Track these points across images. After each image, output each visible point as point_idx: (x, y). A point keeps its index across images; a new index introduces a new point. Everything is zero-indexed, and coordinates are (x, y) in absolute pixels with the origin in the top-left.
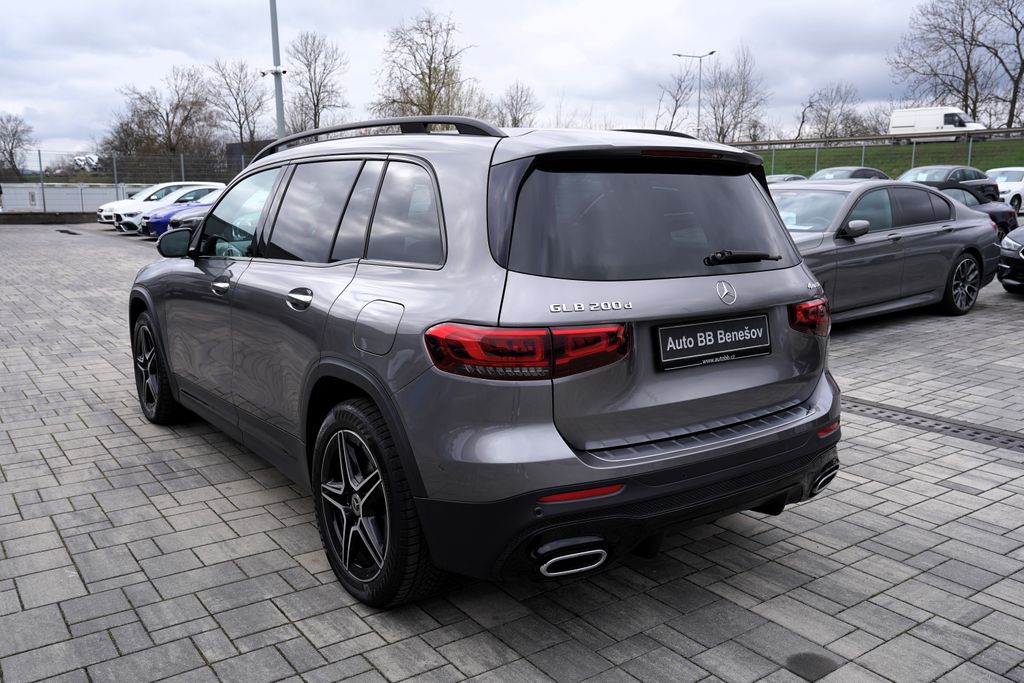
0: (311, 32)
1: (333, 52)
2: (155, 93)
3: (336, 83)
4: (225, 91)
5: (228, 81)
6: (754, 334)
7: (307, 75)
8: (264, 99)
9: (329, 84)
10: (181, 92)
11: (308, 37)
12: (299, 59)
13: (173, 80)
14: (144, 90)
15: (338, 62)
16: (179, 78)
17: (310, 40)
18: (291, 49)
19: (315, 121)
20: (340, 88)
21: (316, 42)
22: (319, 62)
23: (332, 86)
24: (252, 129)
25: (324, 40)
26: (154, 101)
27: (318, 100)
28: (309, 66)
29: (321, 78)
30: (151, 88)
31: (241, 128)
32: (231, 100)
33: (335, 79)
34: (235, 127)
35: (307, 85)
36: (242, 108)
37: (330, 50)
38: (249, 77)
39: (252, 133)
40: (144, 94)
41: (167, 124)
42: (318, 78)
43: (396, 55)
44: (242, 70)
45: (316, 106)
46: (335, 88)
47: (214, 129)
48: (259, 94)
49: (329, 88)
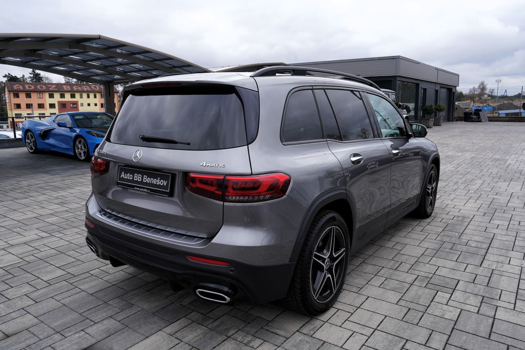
6: (162, 183)
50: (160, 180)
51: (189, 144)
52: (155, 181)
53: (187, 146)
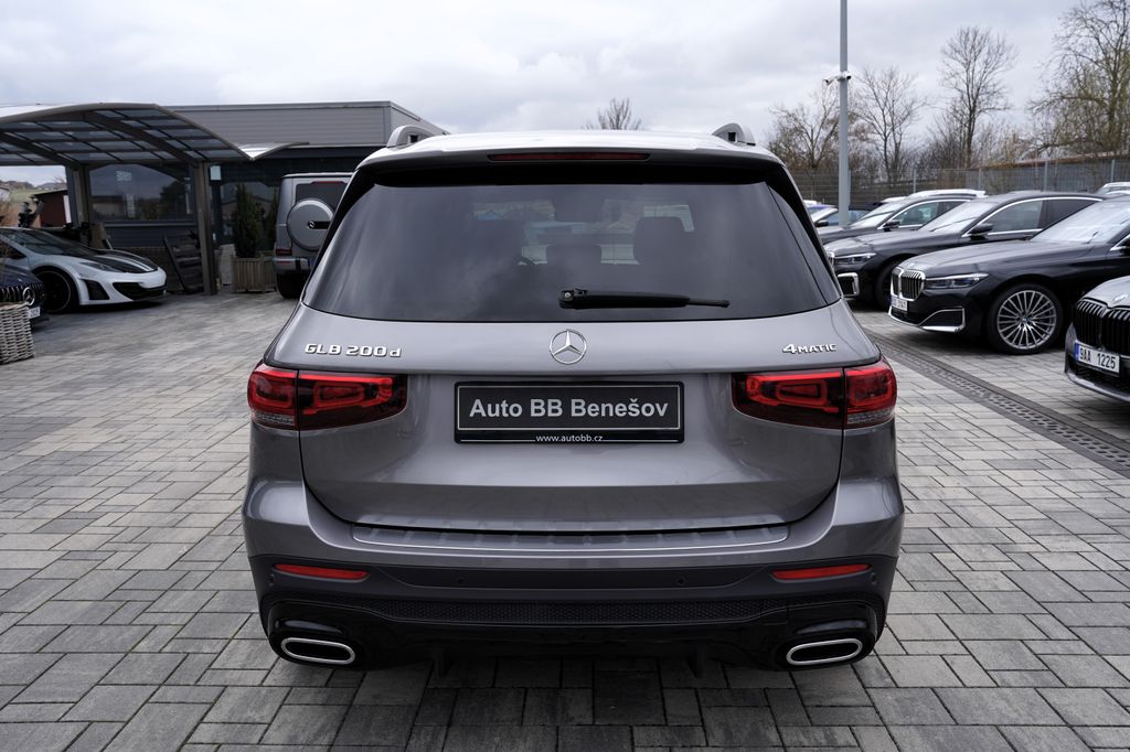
0: (973, 26)
1: (999, 47)
2: (802, 109)
3: (999, 83)
4: (871, 102)
5: (876, 90)
6: (648, 410)
7: (964, 76)
8: (914, 107)
9: (991, 83)
10: (827, 108)
11: (968, 34)
12: (955, 59)
13: (820, 95)
14: (791, 107)
15: (1004, 57)
16: (828, 92)
17: (971, 37)
18: (948, 49)
19: (969, 128)
20: (1004, 87)
21: (978, 38)
22: (980, 60)
23: (994, 85)
24: (898, 141)
25: (988, 33)
26: (800, 118)
27: (975, 102)
28: (967, 65)
29: (981, 79)
30: (800, 104)
31: (886, 140)
32: (877, 112)
33: (998, 77)
34: (879, 139)
35: (964, 87)
36: (888, 119)
37: (995, 45)
38: (900, 84)
39: (897, 146)
40: (791, 112)
41: (811, 141)
42: (977, 78)
43: (1071, 40)
44: (891, 78)
45: (972, 111)
46: (997, 88)
47: (865, 143)
48: (909, 102)
49: (990, 89)
50: (640, 404)
51: (725, 305)
52: (619, 410)
53: (721, 309)
